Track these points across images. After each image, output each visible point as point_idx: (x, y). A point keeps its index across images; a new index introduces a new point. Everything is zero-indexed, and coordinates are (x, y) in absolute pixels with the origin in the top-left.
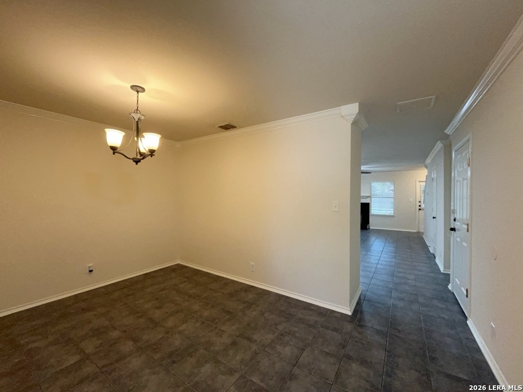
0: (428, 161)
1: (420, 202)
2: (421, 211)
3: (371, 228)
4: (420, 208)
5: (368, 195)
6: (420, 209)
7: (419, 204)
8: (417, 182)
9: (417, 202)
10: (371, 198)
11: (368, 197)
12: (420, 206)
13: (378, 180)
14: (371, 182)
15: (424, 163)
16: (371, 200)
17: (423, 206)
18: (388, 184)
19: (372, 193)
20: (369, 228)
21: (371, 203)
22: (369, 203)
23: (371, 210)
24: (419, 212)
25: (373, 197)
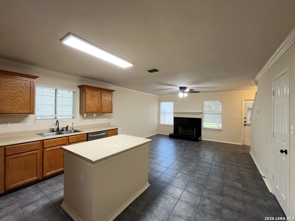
0: (258, 77)
1: (245, 118)
2: (245, 126)
3: (202, 139)
4: (245, 123)
5: (200, 112)
6: (245, 125)
7: (245, 120)
9: (243, 118)
10: (203, 114)
11: (201, 113)
12: (245, 122)
14: (203, 101)
15: (254, 79)
16: (203, 116)
17: (248, 122)
18: (218, 102)
19: (204, 110)
21: (203, 118)
22: (201, 119)
23: (203, 124)
24: (244, 127)
25: (205, 114)
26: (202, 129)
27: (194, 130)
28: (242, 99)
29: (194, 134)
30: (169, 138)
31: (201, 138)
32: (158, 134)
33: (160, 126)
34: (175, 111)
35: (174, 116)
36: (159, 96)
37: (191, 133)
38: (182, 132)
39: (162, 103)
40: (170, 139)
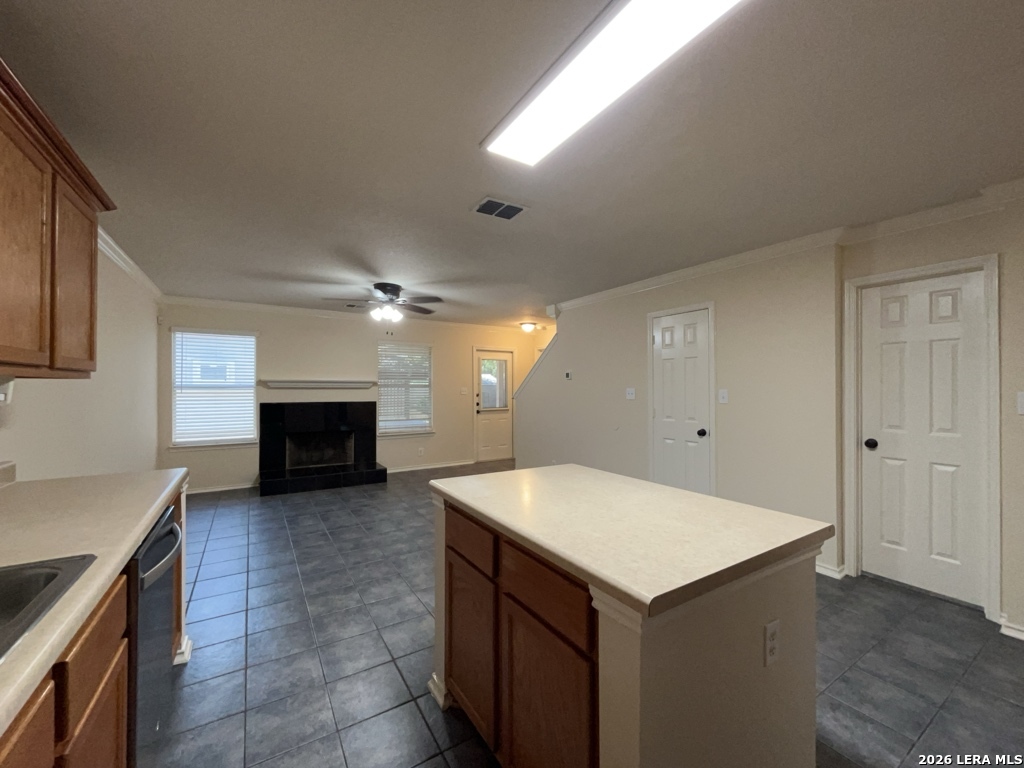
1: (477, 395)
2: (479, 415)
4: (478, 408)
5: (373, 380)
6: (478, 412)
7: (476, 400)
12: (478, 404)
24: (477, 417)
26: (378, 438)
28: (474, 348)
30: (258, 498)
33: (169, 453)
34: (264, 378)
35: (258, 398)
36: (166, 299)
38: (296, 464)
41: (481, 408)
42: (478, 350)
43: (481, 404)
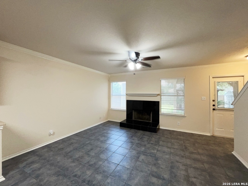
1: (214, 101)
3: (161, 128)
4: (214, 107)
5: (158, 93)
6: (214, 109)
7: (213, 103)
8: (211, 78)
9: (211, 101)
10: (161, 96)
11: (159, 95)
12: (214, 105)
13: (167, 77)
14: (160, 79)
16: (161, 99)
19: (162, 91)
20: (159, 129)
21: (161, 101)
22: (159, 102)
23: (161, 108)
24: (213, 112)
25: (163, 96)
26: (160, 115)
27: (150, 115)
28: (210, 77)
29: (150, 121)
30: (119, 127)
31: (159, 127)
32: (109, 121)
33: (110, 111)
34: (127, 93)
35: (126, 99)
36: (110, 75)
37: (147, 119)
38: (136, 119)
39: (113, 83)
40: (121, 128)
41: (216, 107)
42: (213, 78)
43: (216, 105)
